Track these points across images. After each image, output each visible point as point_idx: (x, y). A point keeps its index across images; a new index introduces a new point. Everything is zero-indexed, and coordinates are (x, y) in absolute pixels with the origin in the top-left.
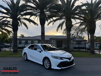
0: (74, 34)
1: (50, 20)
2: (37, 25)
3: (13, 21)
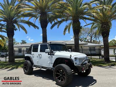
0: (87, 38)
1: (54, 22)
2: (38, 28)
3: (7, 24)
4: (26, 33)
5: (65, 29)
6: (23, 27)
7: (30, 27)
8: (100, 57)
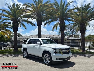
1: (46, 21)
4: (26, 29)
5: (54, 27)
6: (24, 25)
7: (28, 24)
8: (78, 48)
